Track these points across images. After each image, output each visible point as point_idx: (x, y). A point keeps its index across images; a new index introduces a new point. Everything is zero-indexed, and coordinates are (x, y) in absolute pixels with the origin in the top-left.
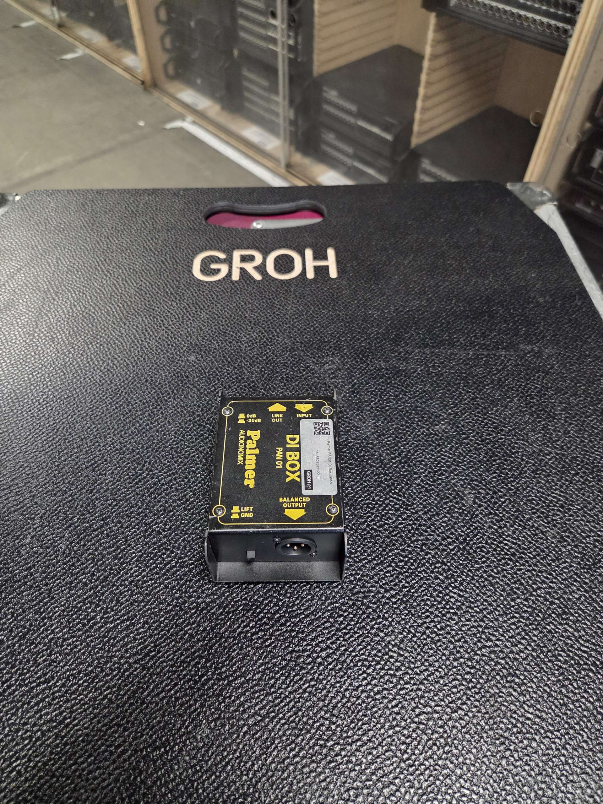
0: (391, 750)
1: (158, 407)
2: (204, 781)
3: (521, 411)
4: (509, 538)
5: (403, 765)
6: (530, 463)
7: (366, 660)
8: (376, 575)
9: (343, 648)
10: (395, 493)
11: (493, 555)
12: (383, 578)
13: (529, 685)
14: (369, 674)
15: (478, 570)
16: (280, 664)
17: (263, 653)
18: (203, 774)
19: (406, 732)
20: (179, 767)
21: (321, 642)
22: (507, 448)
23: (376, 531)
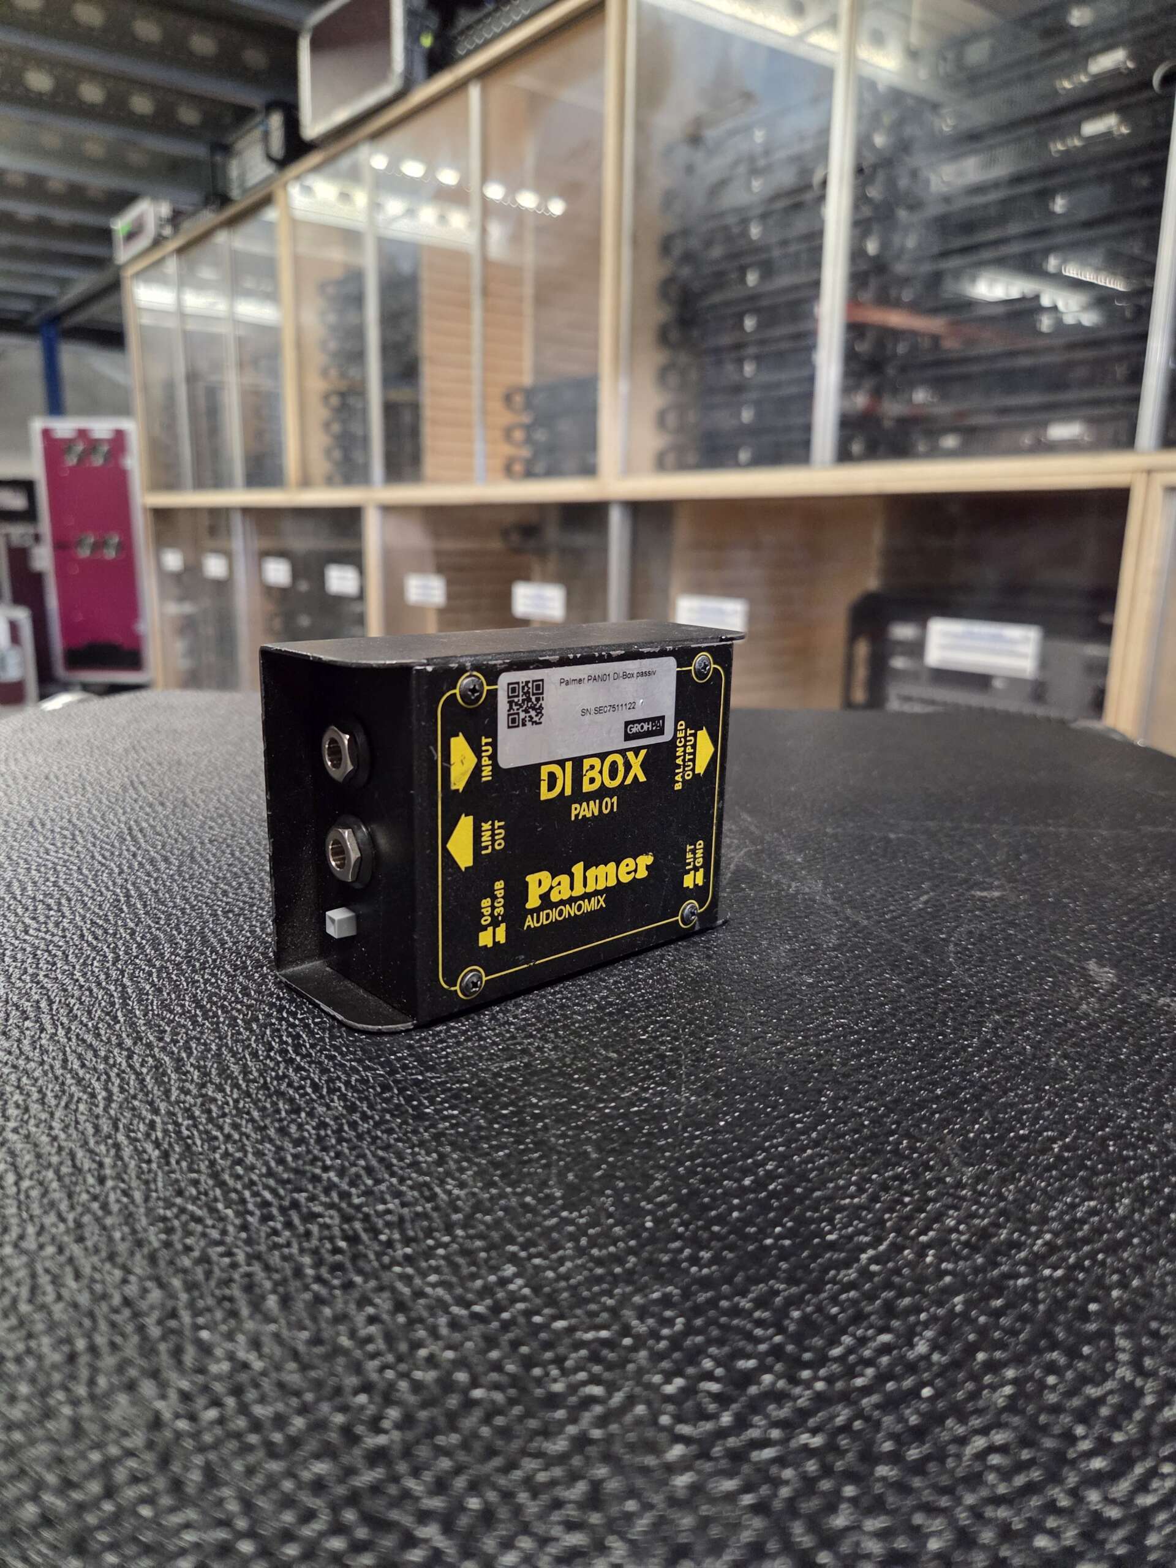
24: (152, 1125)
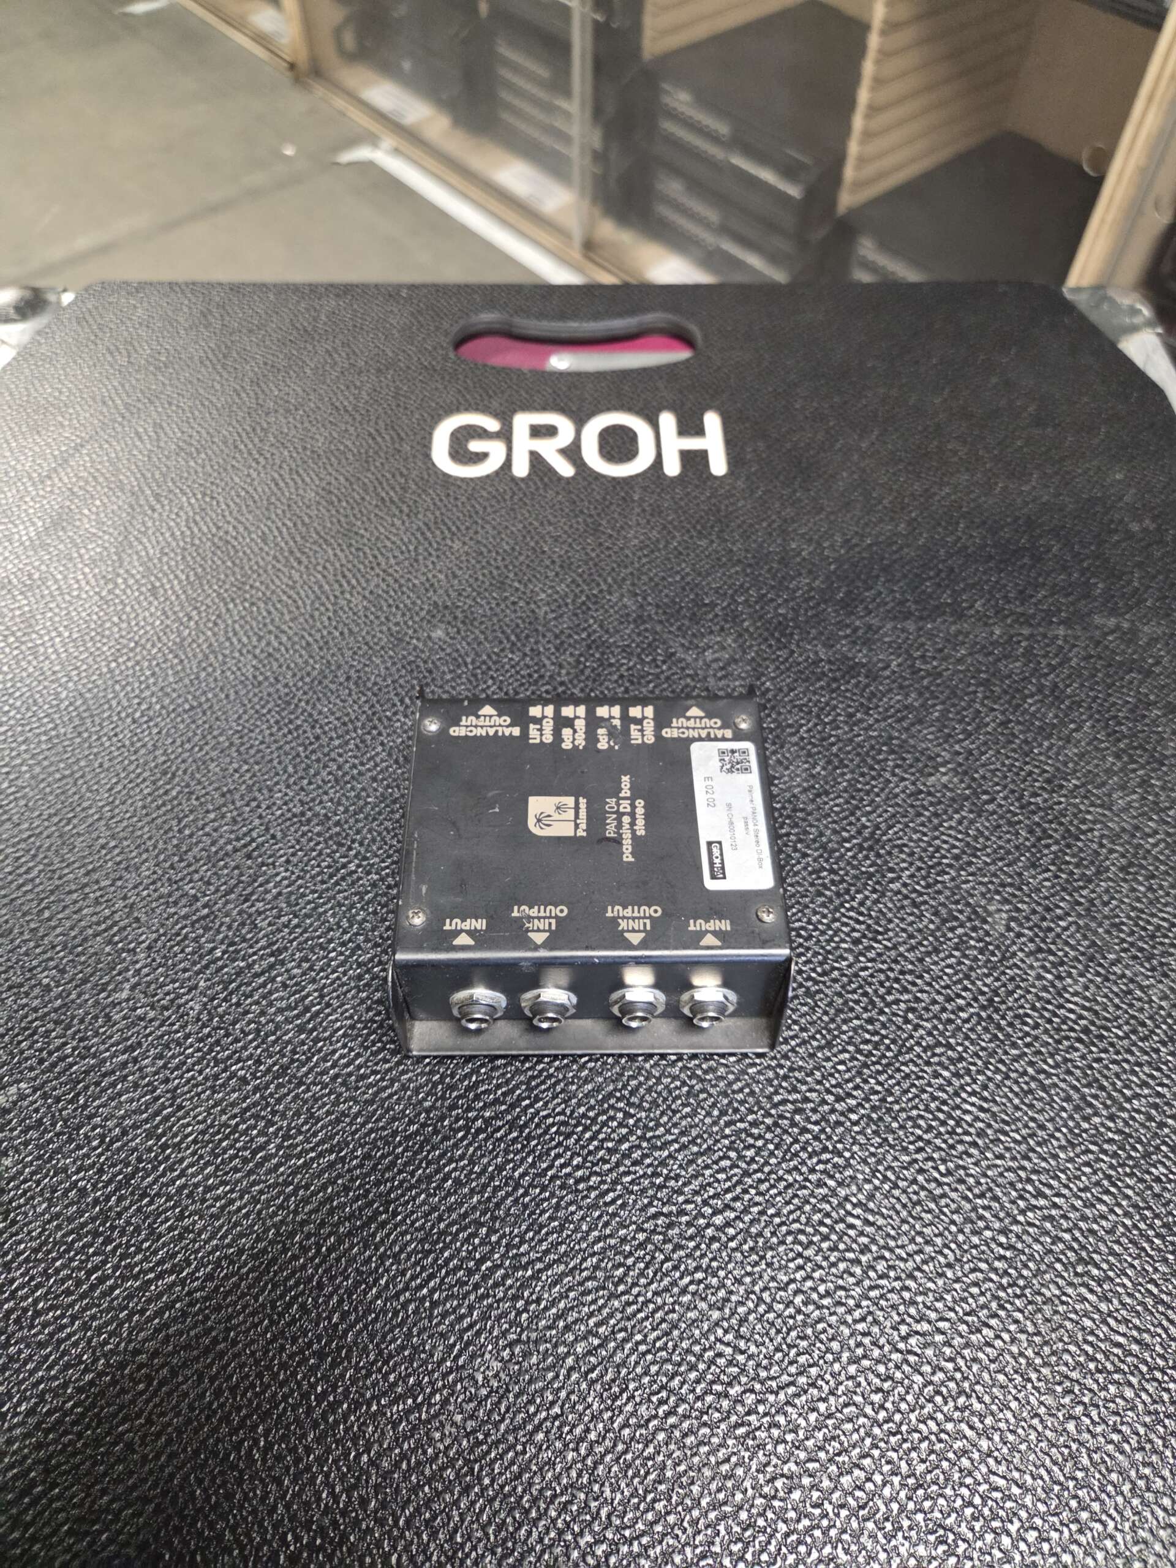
0: (855, 1404)
1: (375, 732)
2: (493, 1461)
3: (1097, 749)
4: (1076, 999)
5: (876, 1431)
6: (1117, 851)
7: (802, 1232)
8: (818, 1069)
9: (755, 1210)
10: (852, 909)
11: (1046, 1031)
12: (832, 1075)
13: (1118, 1280)
14: (808, 1259)
15: (1015, 1059)
16: (634, 1238)
17: (600, 1217)
18: (490, 1448)
19: (881, 1369)
20: (443, 1435)
21: (713, 1197)
22: (1071, 822)
23: (816, 982)
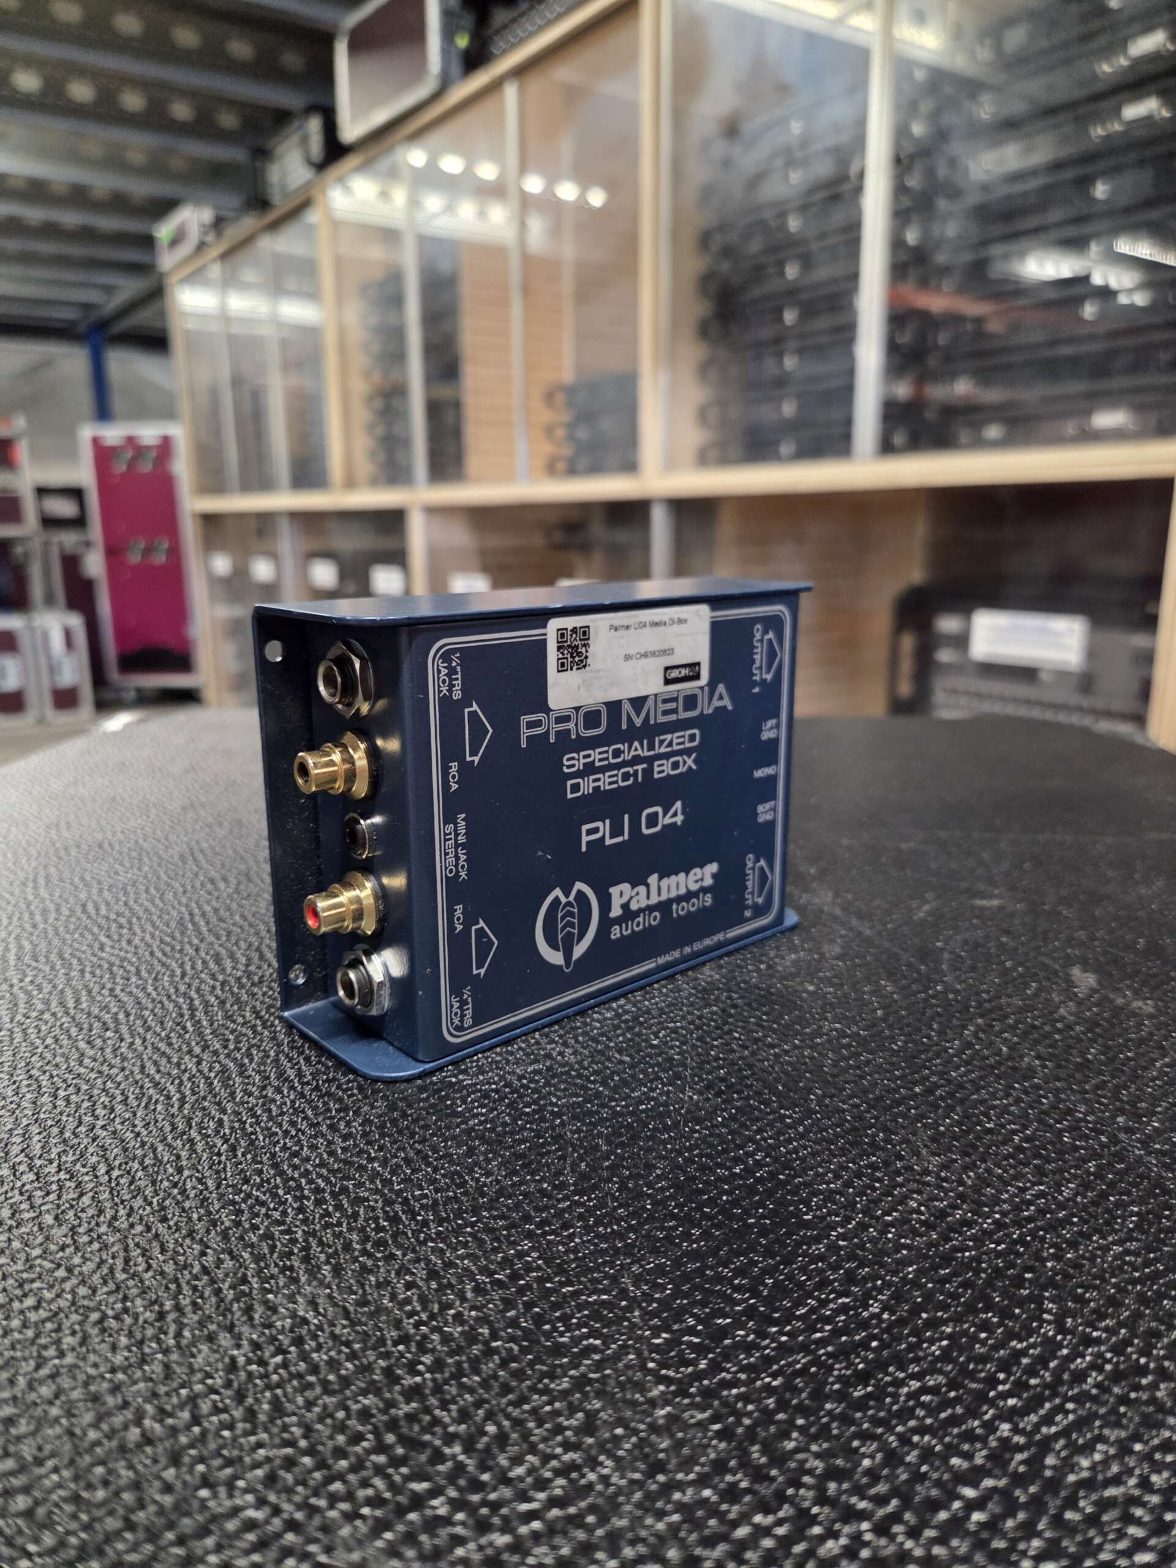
24: (220, 1123)
